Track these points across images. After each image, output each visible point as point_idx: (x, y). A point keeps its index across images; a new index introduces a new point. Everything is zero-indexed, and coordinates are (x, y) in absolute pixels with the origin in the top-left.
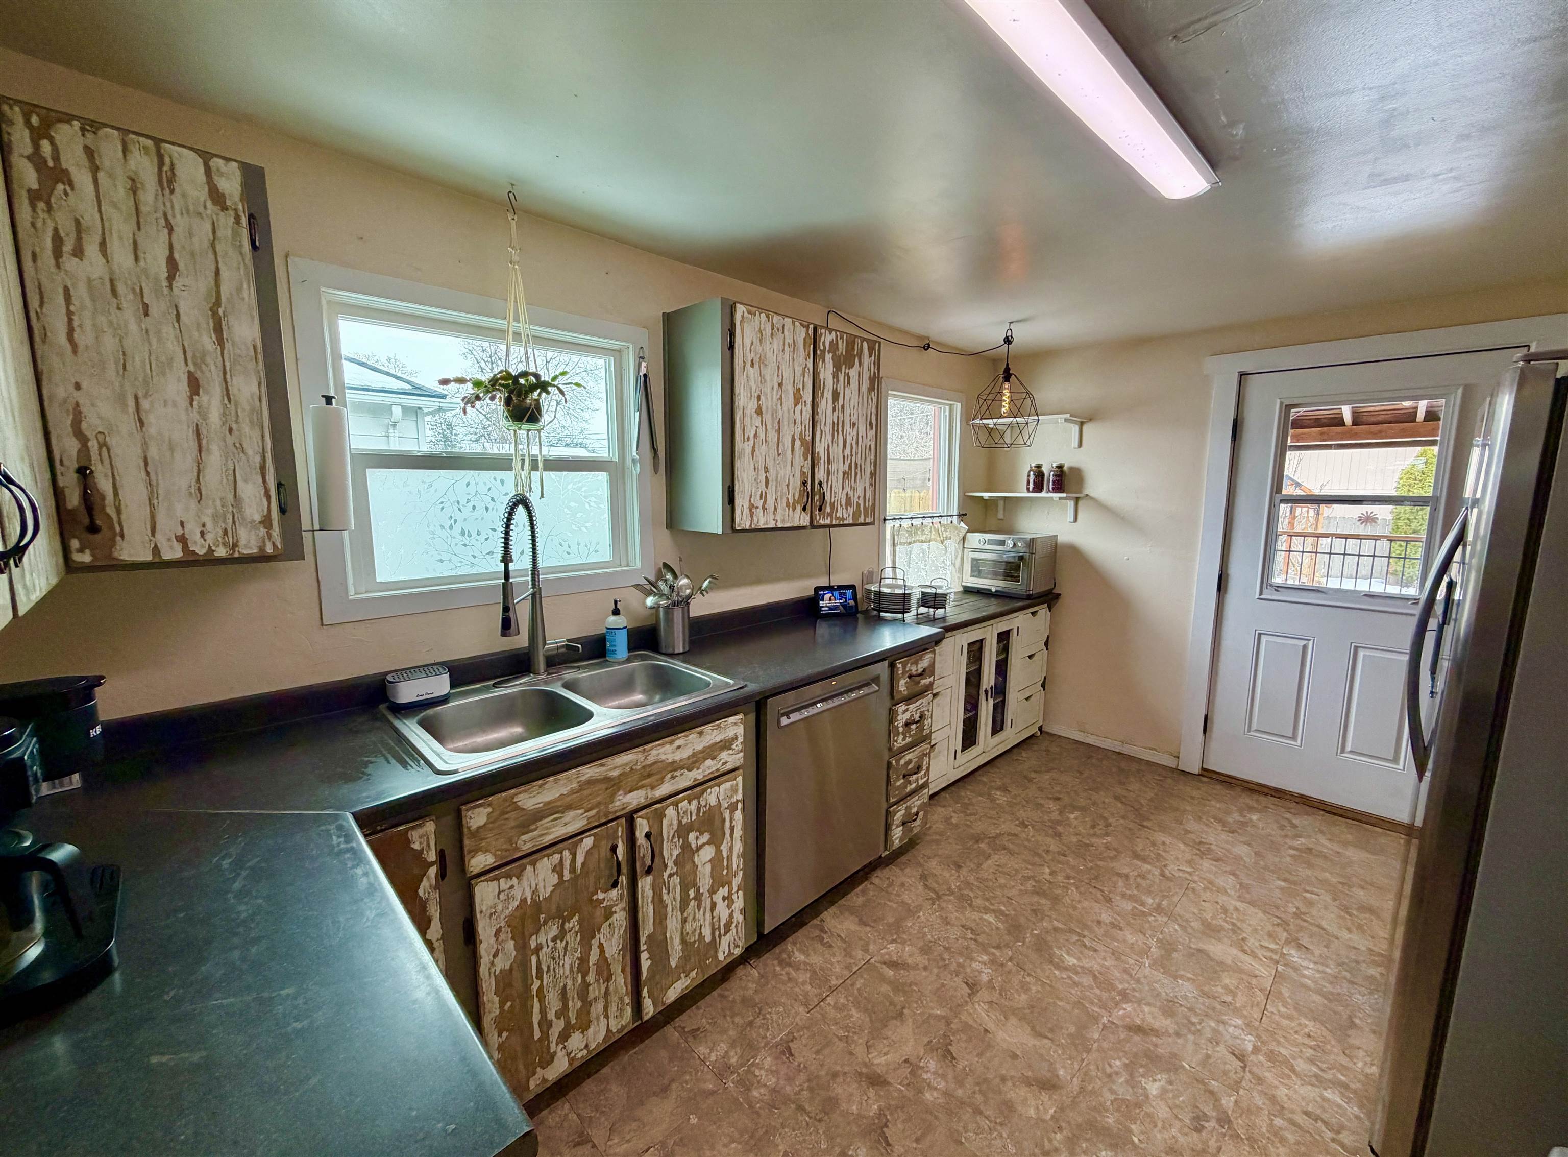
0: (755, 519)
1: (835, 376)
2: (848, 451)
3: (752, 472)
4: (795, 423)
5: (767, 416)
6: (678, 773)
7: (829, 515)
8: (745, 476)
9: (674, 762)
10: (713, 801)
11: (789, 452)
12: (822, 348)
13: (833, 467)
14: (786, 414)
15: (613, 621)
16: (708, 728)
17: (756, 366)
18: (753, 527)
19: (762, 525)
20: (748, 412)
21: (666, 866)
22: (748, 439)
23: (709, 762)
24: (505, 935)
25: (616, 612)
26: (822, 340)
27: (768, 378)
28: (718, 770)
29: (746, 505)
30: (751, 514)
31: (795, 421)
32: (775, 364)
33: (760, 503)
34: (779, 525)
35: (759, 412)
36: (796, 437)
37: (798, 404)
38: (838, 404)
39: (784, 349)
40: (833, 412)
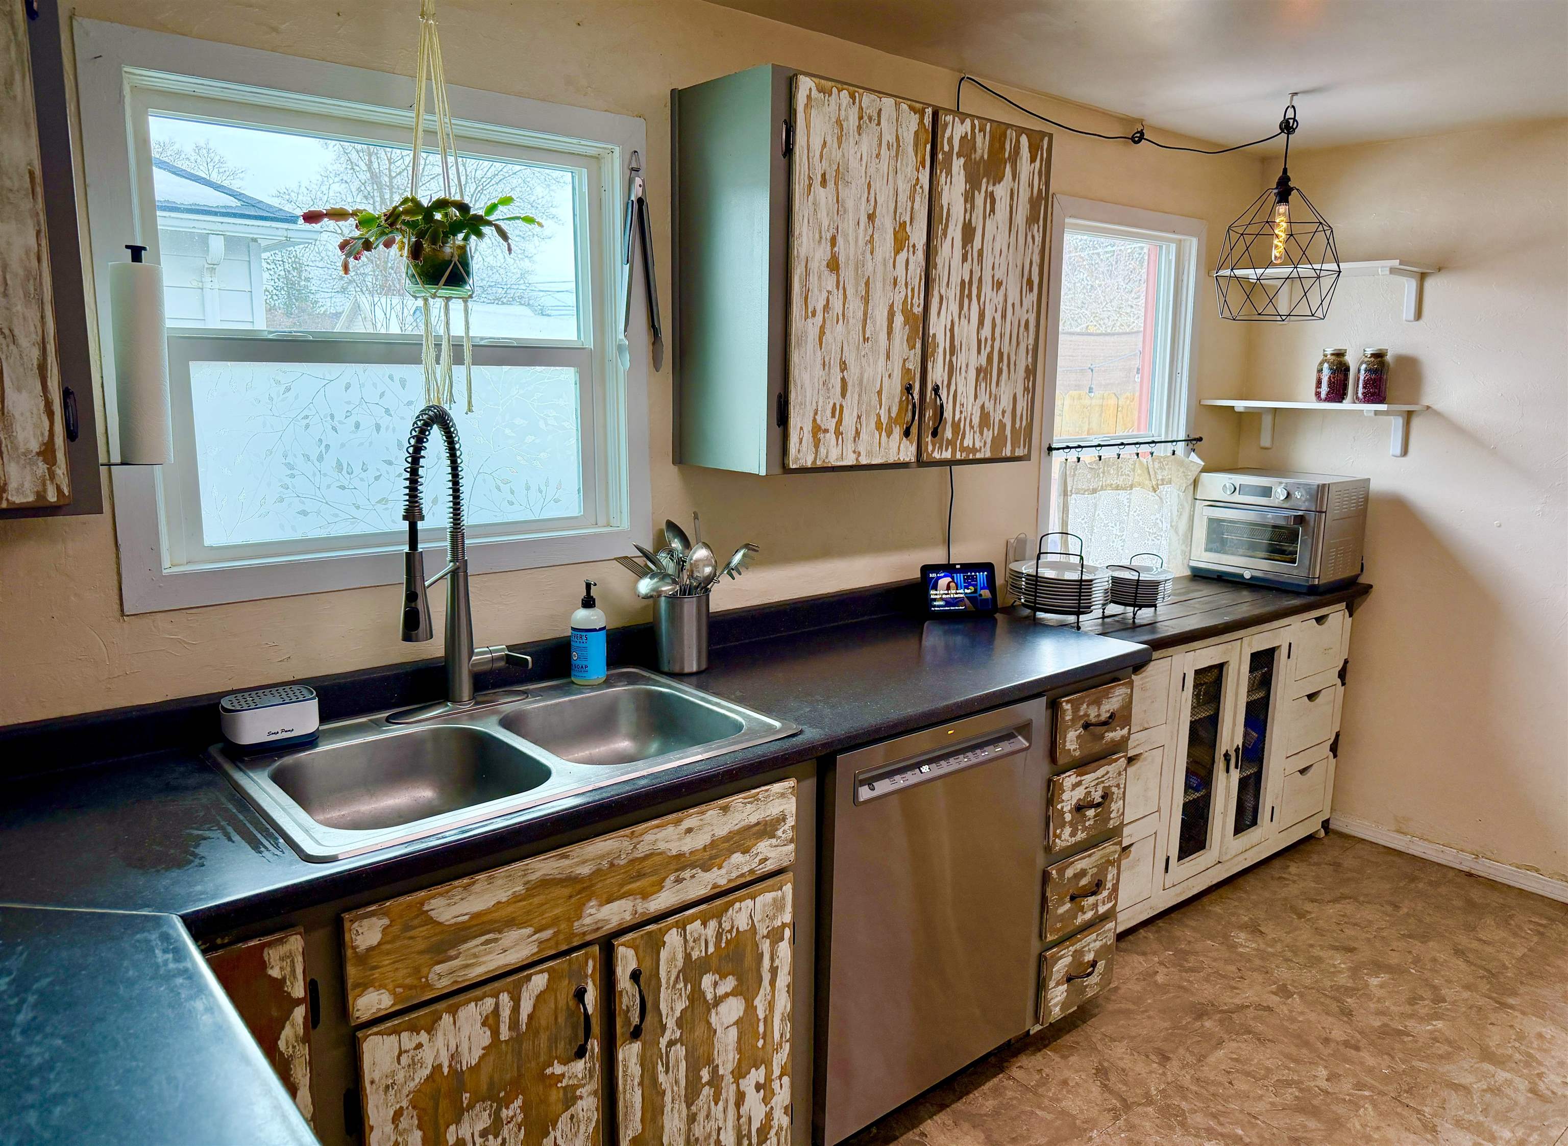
0: (823, 451)
1: (969, 198)
2: (986, 332)
3: (818, 371)
4: (895, 284)
5: (847, 273)
6: (687, 874)
7: (949, 442)
8: (806, 377)
9: (680, 856)
10: (742, 923)
11: (883, 335)
12: (946, 148)
13: (961, 360)
14: (880, 269)
15: (583, 617)
16: (736, 800)
17: (831, 184)
18: (819, 463)
19: (833, 461)
20: (814, 265)
21: (664, 1028)
22: (814, 314)
23: (737, 858)
24: (409, 1121)
25: (588, 603)
26: (948, 134)
27: (850, 204)
28: (752, 871)
29: (808, 427)
30: (817, 442)
31: (895, 280)
32: (864, 181)
33: (831, 424)
34: (864, 462)
35: (833, 266)
36: (896, 309)
37: (902, 250)
38: (972, 248)
39: (879, 154)
40: (962, 262)
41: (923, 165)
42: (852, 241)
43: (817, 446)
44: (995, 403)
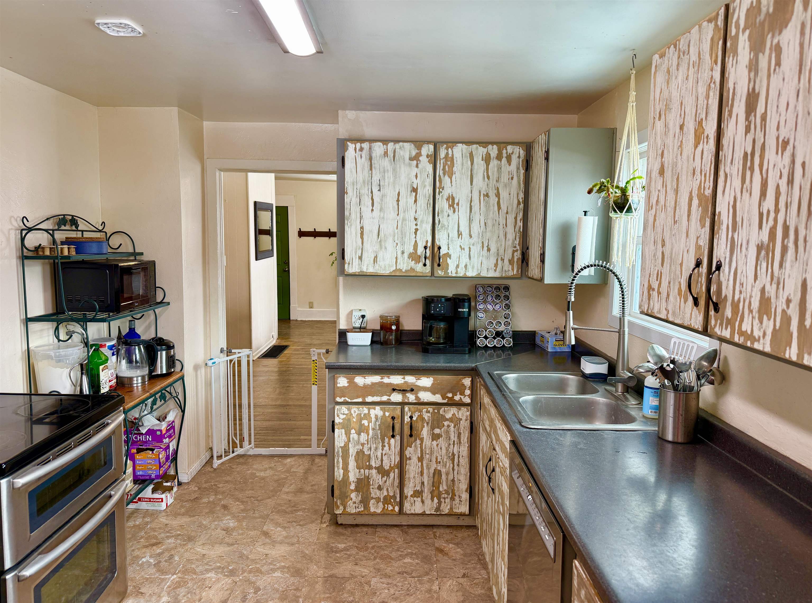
4: (694, 174)
7: (729, 321)
11: (685, 218)
12: (734, 32)
29: (646, 286)
30: (649, 296)
31: (694, 170)
32: (679, 103)
33: (655, 286)
34: (671, 319)
35: (662, 172)
36: (693, 195)
37: (699, 144)
38: (755, 116)
39: (688, 75)
40: (746, 135)
41: (716, 63)
42: (671, 151)
43: (649, 300)
44: (778, 288)
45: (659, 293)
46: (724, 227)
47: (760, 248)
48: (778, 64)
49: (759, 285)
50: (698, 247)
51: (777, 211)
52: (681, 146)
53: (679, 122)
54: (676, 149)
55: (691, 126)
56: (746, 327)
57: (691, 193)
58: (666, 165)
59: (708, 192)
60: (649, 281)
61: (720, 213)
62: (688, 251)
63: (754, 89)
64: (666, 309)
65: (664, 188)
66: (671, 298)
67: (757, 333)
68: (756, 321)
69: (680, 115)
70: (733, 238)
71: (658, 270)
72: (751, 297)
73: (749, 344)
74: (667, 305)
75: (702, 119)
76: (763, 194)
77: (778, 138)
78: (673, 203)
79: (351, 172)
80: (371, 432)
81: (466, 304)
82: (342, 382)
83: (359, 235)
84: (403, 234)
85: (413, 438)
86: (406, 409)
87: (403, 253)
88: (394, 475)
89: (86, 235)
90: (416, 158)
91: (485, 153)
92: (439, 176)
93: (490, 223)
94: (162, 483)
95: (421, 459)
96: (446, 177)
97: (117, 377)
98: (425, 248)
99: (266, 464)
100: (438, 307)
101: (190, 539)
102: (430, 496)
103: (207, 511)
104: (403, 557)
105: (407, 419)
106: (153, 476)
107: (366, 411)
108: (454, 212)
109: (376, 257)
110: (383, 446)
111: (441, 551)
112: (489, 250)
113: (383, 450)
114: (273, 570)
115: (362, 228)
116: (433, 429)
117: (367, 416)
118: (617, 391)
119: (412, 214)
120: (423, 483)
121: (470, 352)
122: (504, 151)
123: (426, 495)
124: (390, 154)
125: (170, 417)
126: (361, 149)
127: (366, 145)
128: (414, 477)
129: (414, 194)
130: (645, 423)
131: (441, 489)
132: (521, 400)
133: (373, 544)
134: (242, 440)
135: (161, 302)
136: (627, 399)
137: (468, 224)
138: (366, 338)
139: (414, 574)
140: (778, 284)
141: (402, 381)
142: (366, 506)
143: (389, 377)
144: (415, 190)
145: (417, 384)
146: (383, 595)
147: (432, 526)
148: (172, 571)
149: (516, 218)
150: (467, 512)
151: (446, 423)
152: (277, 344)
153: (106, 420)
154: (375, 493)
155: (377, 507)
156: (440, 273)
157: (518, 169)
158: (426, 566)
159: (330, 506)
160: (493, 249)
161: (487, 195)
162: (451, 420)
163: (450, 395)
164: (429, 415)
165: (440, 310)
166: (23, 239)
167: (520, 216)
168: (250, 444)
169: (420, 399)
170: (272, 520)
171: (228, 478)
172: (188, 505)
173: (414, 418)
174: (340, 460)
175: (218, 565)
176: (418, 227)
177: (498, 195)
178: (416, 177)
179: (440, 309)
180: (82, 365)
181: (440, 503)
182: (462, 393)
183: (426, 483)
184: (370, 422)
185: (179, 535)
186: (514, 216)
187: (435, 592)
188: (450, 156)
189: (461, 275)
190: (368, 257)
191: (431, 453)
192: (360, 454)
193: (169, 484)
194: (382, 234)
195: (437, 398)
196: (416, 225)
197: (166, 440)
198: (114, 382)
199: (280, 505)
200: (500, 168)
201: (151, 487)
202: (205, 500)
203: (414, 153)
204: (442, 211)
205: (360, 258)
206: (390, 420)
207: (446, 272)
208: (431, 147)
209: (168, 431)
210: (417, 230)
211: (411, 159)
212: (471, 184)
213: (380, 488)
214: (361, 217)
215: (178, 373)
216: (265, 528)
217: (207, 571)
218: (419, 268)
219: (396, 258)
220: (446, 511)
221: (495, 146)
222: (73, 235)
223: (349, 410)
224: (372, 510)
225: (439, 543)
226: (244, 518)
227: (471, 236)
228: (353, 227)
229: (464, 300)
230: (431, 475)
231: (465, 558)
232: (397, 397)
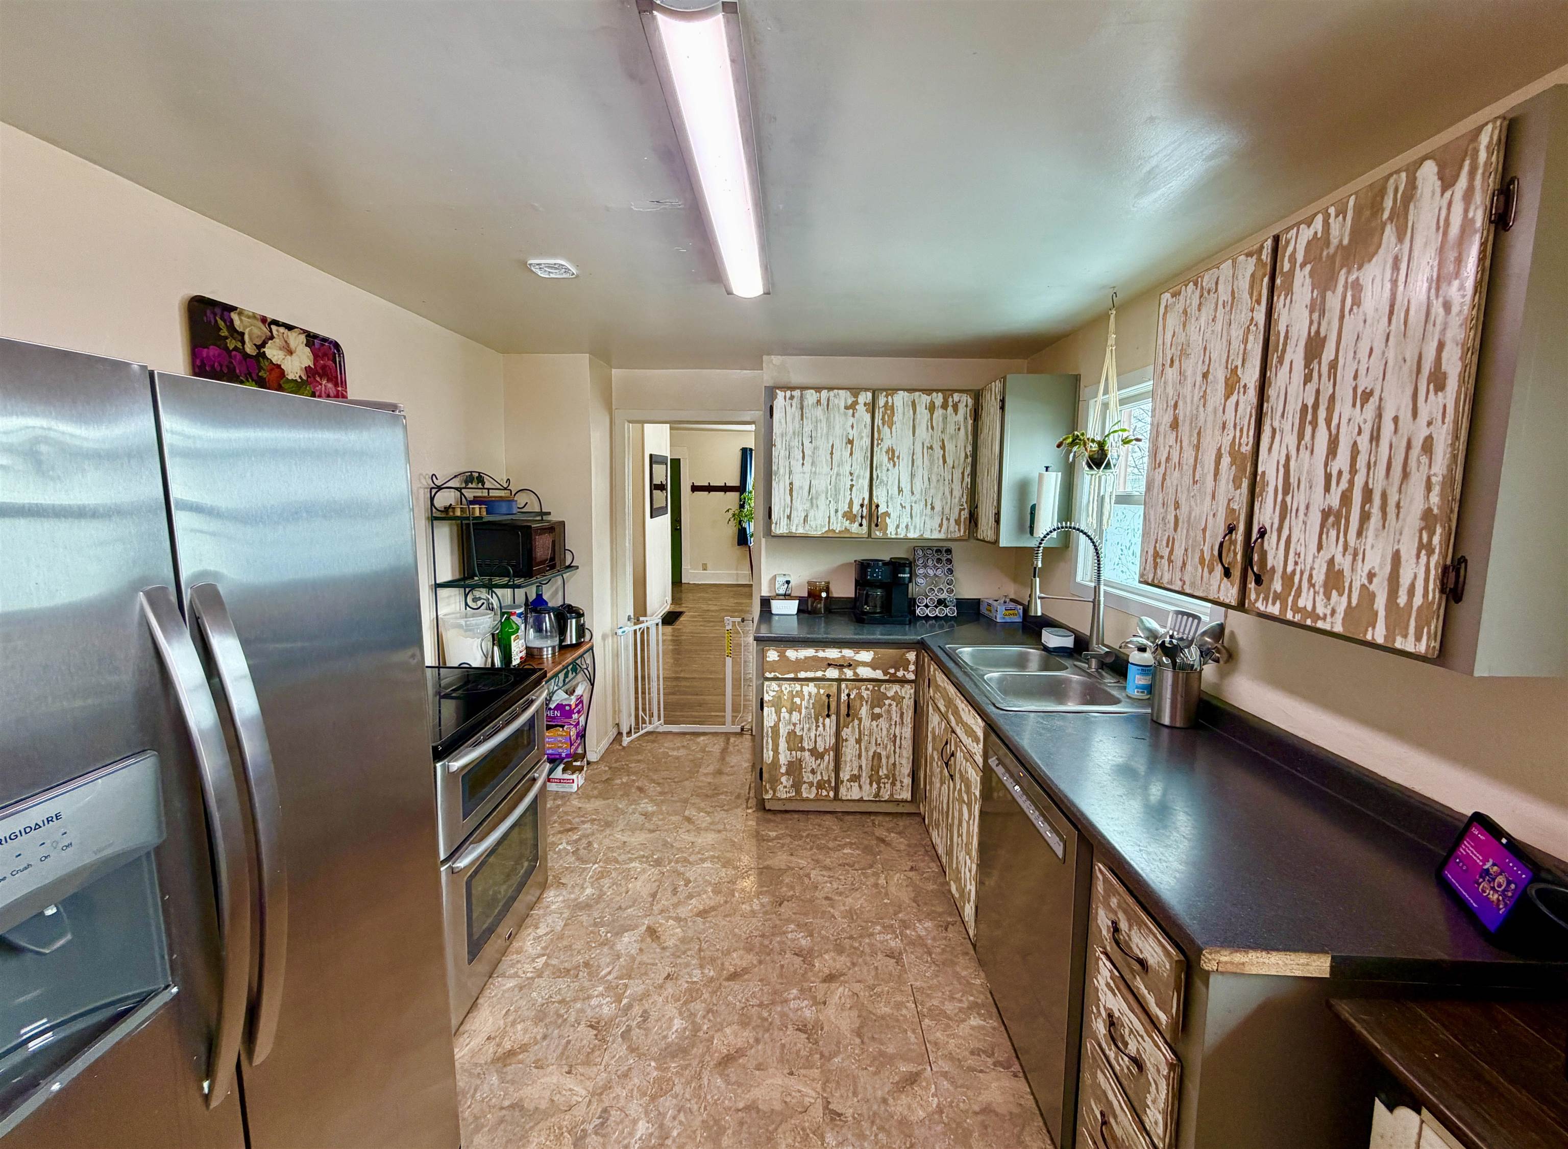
0: (1159, 573)
1: (1317, 305)
3: (1160, 509)
4: (1224, 428)
5: (1184, 429)
7: (1277, 597)
8: (1152, 514)
11: (1211, 477)
12: (1288, 267)
17: (1177, 363)
19: (1165, 583)
20: (1162, 429)
22: (1159, 466)
26: (1290, 249)
27: (1189, 373)
29: (1151, 552)
30: (1156, 565)
31: (1224, 424)
32: (1201, 347)
33: (1165, 552)
34: (1188, 591)
35: (1175, 425)
36: (1223, 451)
37: (1232, 394)
38: (1320, 364)
39: (1215, 316)
40: (1305, 384)
41: (1259, 302)
42: (1189, 401)
43: (1155, 568)
44: (1354, 560)
45: (1170, 561)
46: (1271, 489)
47: (1326, 514)
48: (1357, 302)
49: (1325, 555)
50: (1231, 511)
51: (1353, 471)
52: (1204, 396)
53: (1201, 369)
54: (1196, 399)
55: (1219, 375)
56: (1305, 601)
57: (1220, 449)
58: (1181, 418)
59: (1247, 449)
60: (1155, 547)
61: (1264, 473)
62: (1214, 515)
63: (1318, 332)
64: (1181, 580)
65: (1179, 444)
66: (1189, 567)
67: (1320, 610)
68: (1320, 598)
69: (1203, 362)
70: (1284, 502)
71: (1169, 536)
72: (1312, 569)
73: (1309, 622)
74: (1182, 575)
75: (1236, 367)
76: (1332, 451)
77: (1355, 389)
78: (1192, 461)
79: (780, 422)
80: (803, 711)
81: (907, 569)
82: (772, 655)
83: (788, 492)
84: (837, 491)
85: (850, 718)
86: (843, 686)
87: (837, 511)
88: (829, 757)
89: (493, 493)
90: (853, 406)
91: (928, 402)
92: (878, 426)
93: (934, 478)
94: (571, 762)
95: (859, 741)
96: (886, 426)
97: (527, 648)
98: (862, 506)
99: (678, 742)
100: (875, 572)
101: (608, 824)
102: (868, 781)
103: (621, 793)
104: (843, 846)
105: (844, 697)
106: (563, 755)
107: (798, 688)
108: (894, 465)
109: (806, 516)
110: (817, 727)
111: (883, 841)
112: (933, 508)
113: (816, 730)
114: (703, 860)
115: (791, 484)
116: (872, 708)
117: (800, 694)
118: (1090, 667)
119: (847, 468)
120: (861, 767)
121: (910, 623)
122: (950, 400)
123: (865, 779)
124: (824, 402)
125: (579, 691)
126: (792, 398)
127: (797, 393)
128: (851, 761)
129: (849, 446)
130: (1132, 706)
131: (881, 773)
132: (985, 677)
133: (807, 832)
134: (651, 716)
135: (569, 567)
136: (1102, 676)
137: (909, 480)
138: (792, 607)
139: (857, 866)
140: (1355, 555)
141: (839, 655)
142: (798, 792)
143: (824, 651)
144: (850, 442)
145: (855, 658)
146: (826, 890)
147: (870, 813)
148: (593, 859)
149: (963, 473)
150: (909, 798)
151: (887, 702)
152: (671, 610)
153: (530, 696)
154: (807, 777)
155: (810, 793)
156: (879, 534)
157: (966, 418)
158: (869, 857)
159: (759, 790)
160: (938, 508)
161: (931, 448)
162: (893, 698)
163: (892, 671)
164: (869, 692)
165: (878, 576)
166: (432, 499)
167: (968, 470)
168: (659, 720)
169: (858, 675)
170: (694, 804)
171: (640, 757)
172: (600, 786)
173: (852, 697)
174: (770, 741)
175: (642, 853)
176: (854, 483)
177: (943, 447)
178: (852, 427)
179: (879, 574)
180: (493, 635)
181: (879, 788)
182: (906, 669)
183: (864, 767)
184: (802, 699)
185: (595, 820)
186: (960, 471)
187: (882, 887)
188: (890, 404)
189: (902, 536)
190: (798, 517)
191: (871, 734)
192: (792, 734)
193: (578, 763)
194: (813, 491)
195: (878, 674)
196: (852, 480)
197: (575, 716)
198: (523, 654)
199: (700, 788)
200: (945, 418)
201: (562, 766)
202: (618, 781)
203: (850, 402)
204: (881, 465)
205: (789, 517)
206: (824, 698)
207: (885, 533)
208: (869, 395)
209: (577, 705)
210: (852, 486)
211: (846, 408)
212: (914, 435)
213: (813, 772)
214: (790, 472)
215: (588, 643)
216: (687, 813)
217: (631, 860)
218: (855, 527)
219: (829, 517)
220: (886, 797)
221: (940, 394)
222: (479, 493)
223: (779, 686)
224: (805, 795)
225: (880, 832)
226: (662, 802)
227: (913, 493)
228: (781, 484)
229: (904, 565)
230: (870, 758)
231: (910, 849)
232: (833, 673)
